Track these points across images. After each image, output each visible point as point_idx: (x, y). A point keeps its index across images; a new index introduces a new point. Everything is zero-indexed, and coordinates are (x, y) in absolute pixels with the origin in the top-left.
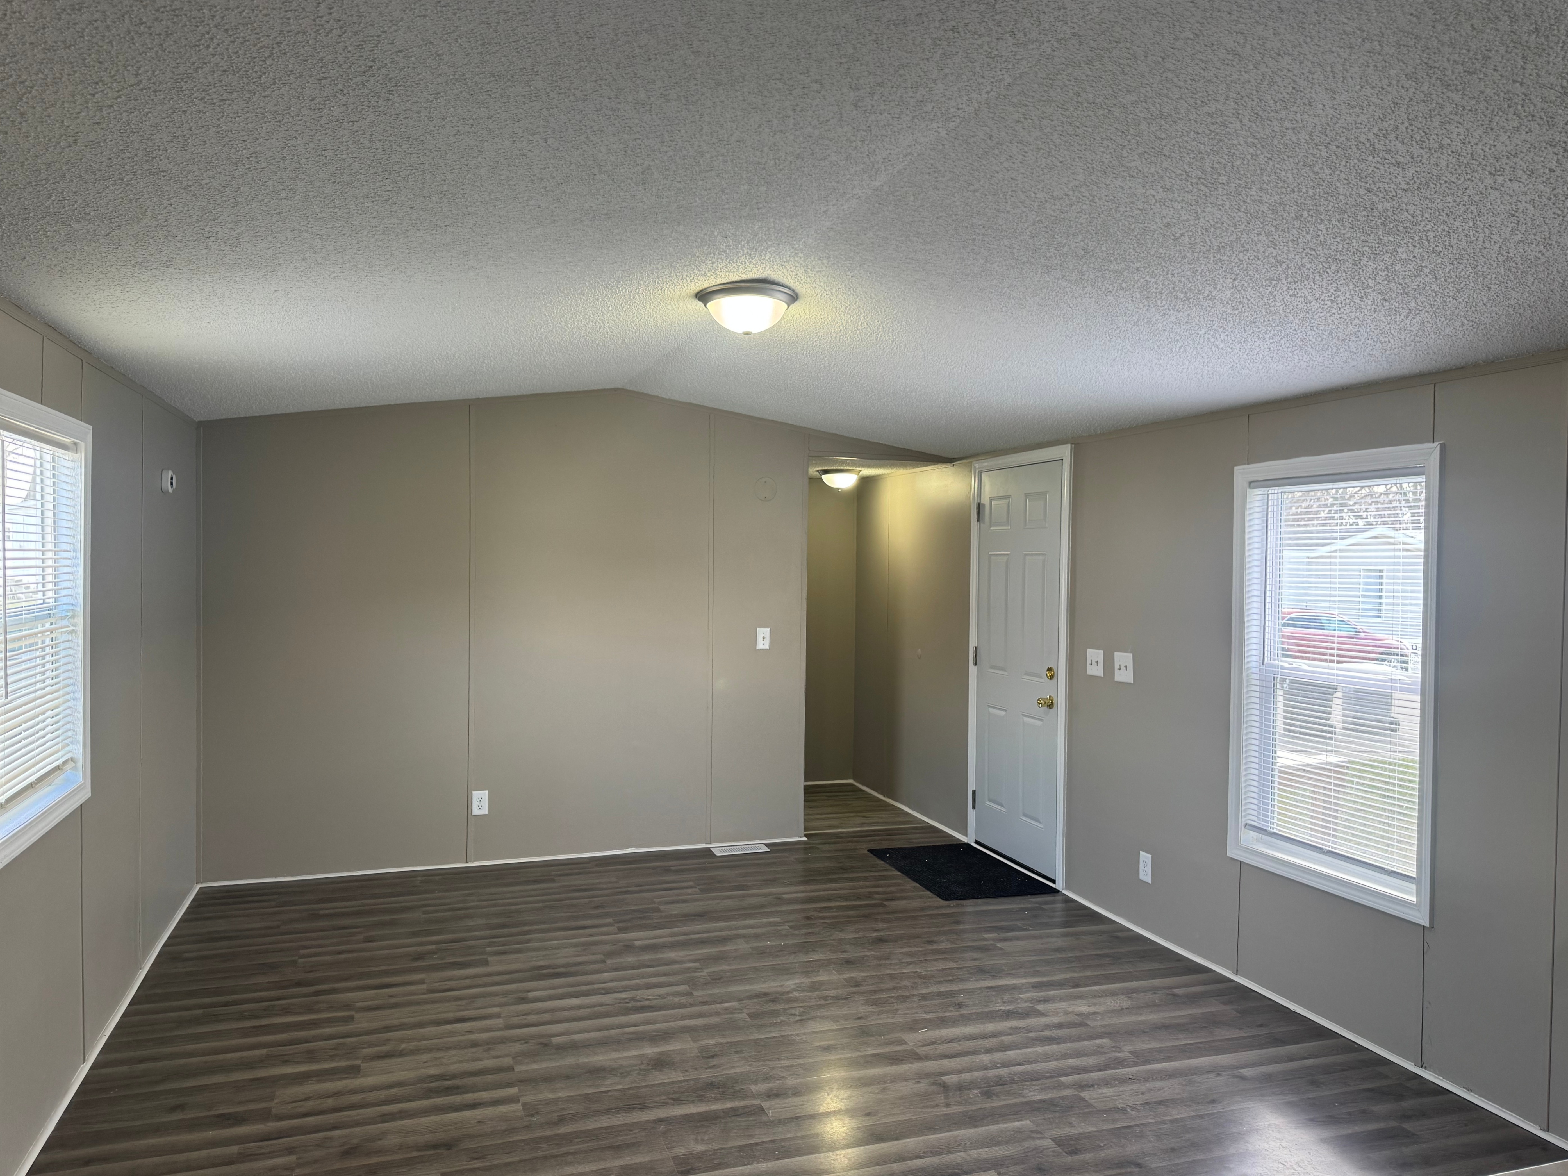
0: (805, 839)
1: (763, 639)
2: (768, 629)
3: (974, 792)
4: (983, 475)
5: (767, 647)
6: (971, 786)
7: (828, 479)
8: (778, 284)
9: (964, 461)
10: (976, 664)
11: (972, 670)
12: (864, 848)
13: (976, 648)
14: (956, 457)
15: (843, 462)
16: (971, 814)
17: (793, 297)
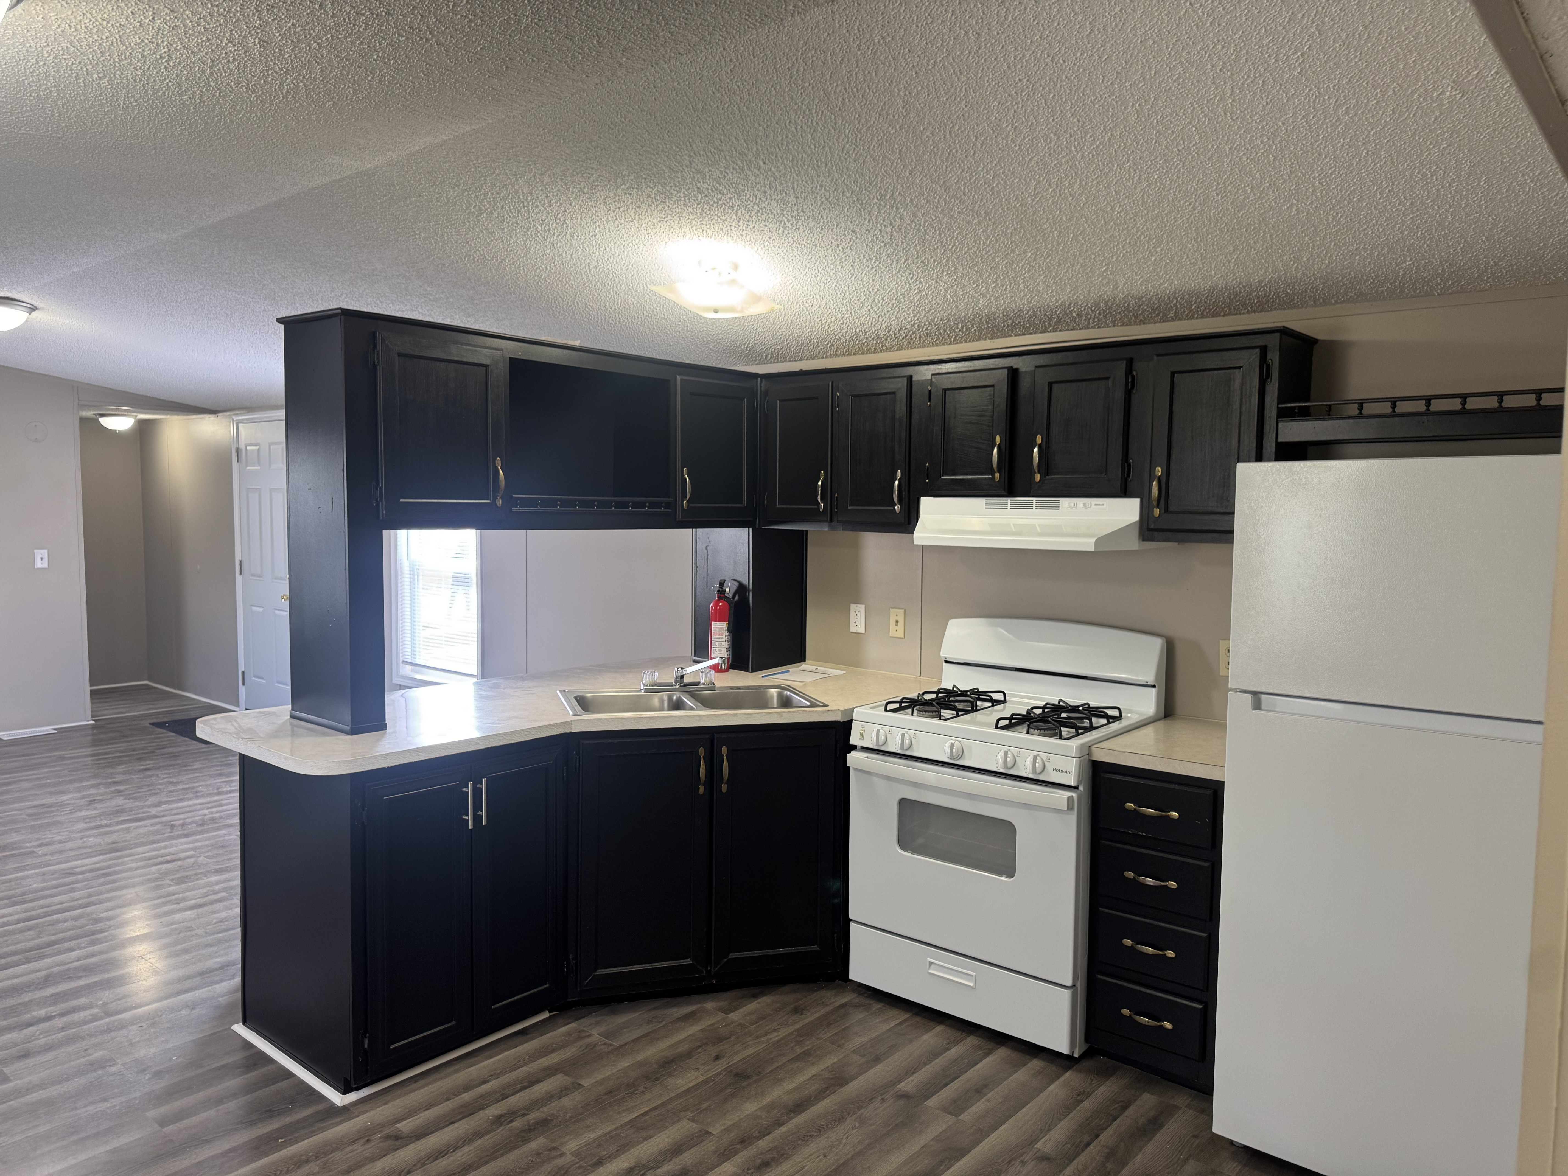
0: (93, 722)
1: (41, 559)
2: (46, 551)
3: (243, 673)
4: (240, 426)
5: (46, 565)
6: (241, 668)
7: (104, 421)
8: (19, 301)
9: (225, 414)
10: (241, 574)
11: (239, 578)
12: (146, 723)
13: (240, 561)
14: (219, 409)
15: (116, 410)
16: (242, 689)
17: (33, 309)
